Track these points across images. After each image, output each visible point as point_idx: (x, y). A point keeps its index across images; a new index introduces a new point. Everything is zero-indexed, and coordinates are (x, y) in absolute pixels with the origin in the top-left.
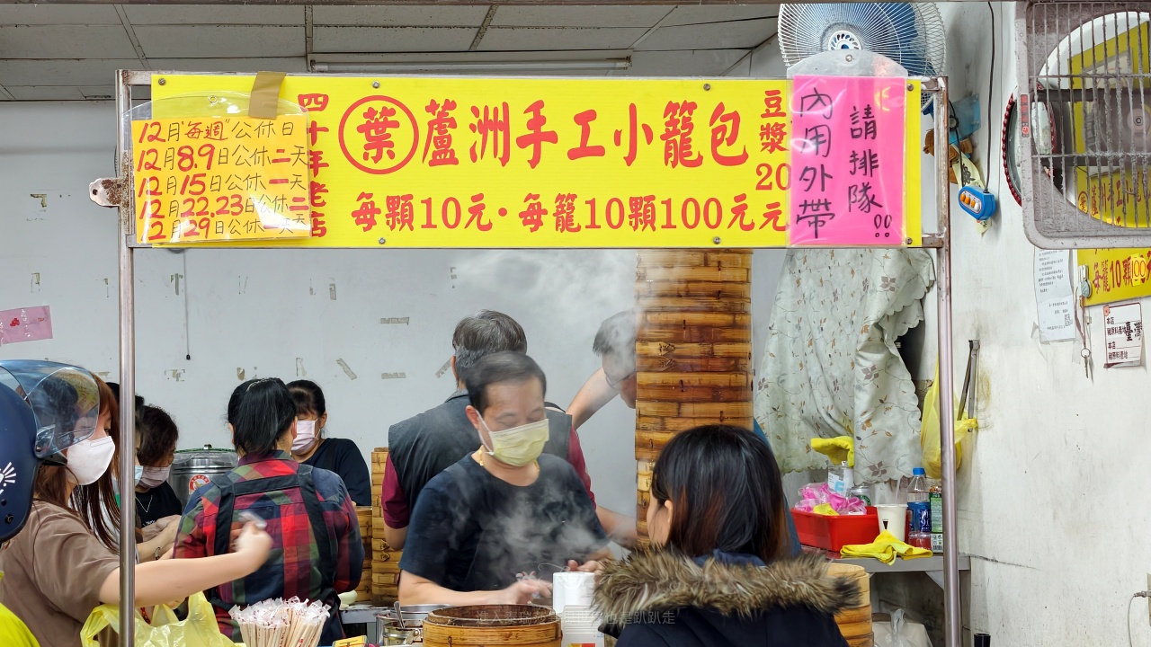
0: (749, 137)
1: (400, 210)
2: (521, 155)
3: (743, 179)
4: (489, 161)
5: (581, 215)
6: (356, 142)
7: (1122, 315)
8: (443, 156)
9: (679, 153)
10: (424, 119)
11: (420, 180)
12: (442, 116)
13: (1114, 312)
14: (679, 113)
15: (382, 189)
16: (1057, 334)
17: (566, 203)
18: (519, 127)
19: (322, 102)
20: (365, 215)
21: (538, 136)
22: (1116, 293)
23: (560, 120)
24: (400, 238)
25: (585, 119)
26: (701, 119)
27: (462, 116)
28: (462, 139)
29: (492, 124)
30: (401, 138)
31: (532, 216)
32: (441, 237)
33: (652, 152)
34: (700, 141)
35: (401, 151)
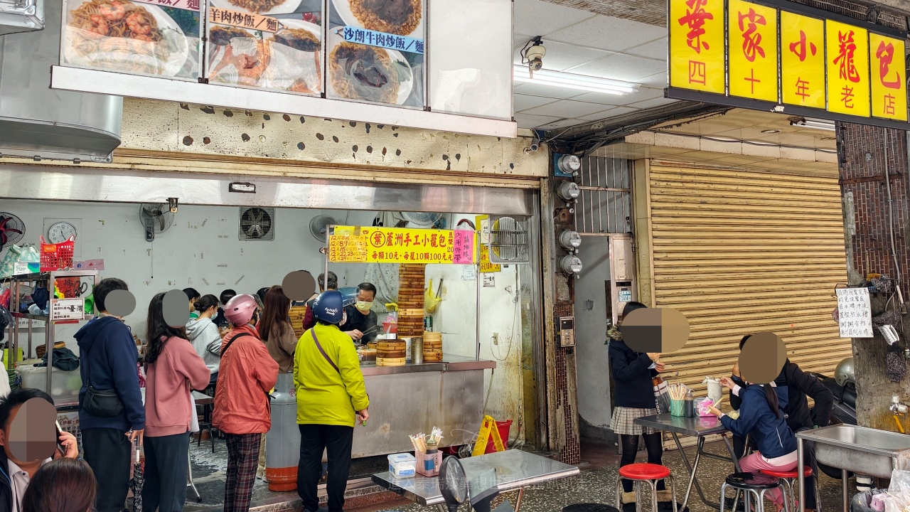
0: (446, 242)
1: (381, 255)
2: (405, 244)
3: (445, 249)
4: (399, 245)
5: (415, 257)
6: (374, 241)
7: (488, 275)
8: (390, 244)
9: (434, 244)
10: (387, 236)
11: (386, 249)
12: (390, 235)
13: (486, 274)
14: (434, 236)
15: (378, 250)
16: (469, 278)
17: (413, 254)
18: (404, 238)
19: (367, 232)
20: (375, 256)
21: (408, 240)
22: (487, 270)
23: (412, 237)
24: (381, 261)
25: (417, 237)
26: (438, 237)
27: (394, 236)
28: (394, 240)
29: (399, 237)
30: (382, 240)
31: (406, 257)
32: (389, 261)
33: (429, 244)
34: (437, 242)
35: (382, 242)
